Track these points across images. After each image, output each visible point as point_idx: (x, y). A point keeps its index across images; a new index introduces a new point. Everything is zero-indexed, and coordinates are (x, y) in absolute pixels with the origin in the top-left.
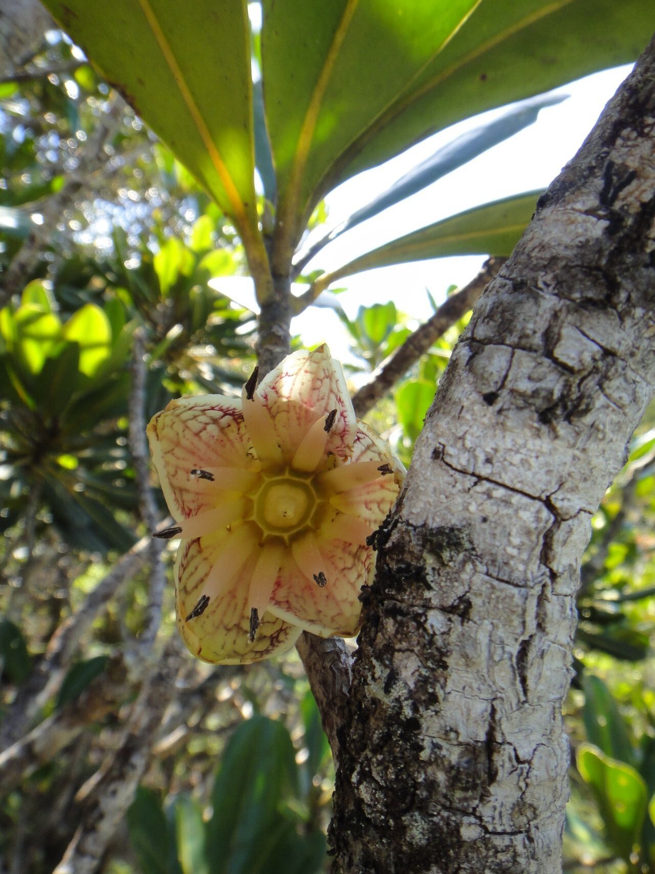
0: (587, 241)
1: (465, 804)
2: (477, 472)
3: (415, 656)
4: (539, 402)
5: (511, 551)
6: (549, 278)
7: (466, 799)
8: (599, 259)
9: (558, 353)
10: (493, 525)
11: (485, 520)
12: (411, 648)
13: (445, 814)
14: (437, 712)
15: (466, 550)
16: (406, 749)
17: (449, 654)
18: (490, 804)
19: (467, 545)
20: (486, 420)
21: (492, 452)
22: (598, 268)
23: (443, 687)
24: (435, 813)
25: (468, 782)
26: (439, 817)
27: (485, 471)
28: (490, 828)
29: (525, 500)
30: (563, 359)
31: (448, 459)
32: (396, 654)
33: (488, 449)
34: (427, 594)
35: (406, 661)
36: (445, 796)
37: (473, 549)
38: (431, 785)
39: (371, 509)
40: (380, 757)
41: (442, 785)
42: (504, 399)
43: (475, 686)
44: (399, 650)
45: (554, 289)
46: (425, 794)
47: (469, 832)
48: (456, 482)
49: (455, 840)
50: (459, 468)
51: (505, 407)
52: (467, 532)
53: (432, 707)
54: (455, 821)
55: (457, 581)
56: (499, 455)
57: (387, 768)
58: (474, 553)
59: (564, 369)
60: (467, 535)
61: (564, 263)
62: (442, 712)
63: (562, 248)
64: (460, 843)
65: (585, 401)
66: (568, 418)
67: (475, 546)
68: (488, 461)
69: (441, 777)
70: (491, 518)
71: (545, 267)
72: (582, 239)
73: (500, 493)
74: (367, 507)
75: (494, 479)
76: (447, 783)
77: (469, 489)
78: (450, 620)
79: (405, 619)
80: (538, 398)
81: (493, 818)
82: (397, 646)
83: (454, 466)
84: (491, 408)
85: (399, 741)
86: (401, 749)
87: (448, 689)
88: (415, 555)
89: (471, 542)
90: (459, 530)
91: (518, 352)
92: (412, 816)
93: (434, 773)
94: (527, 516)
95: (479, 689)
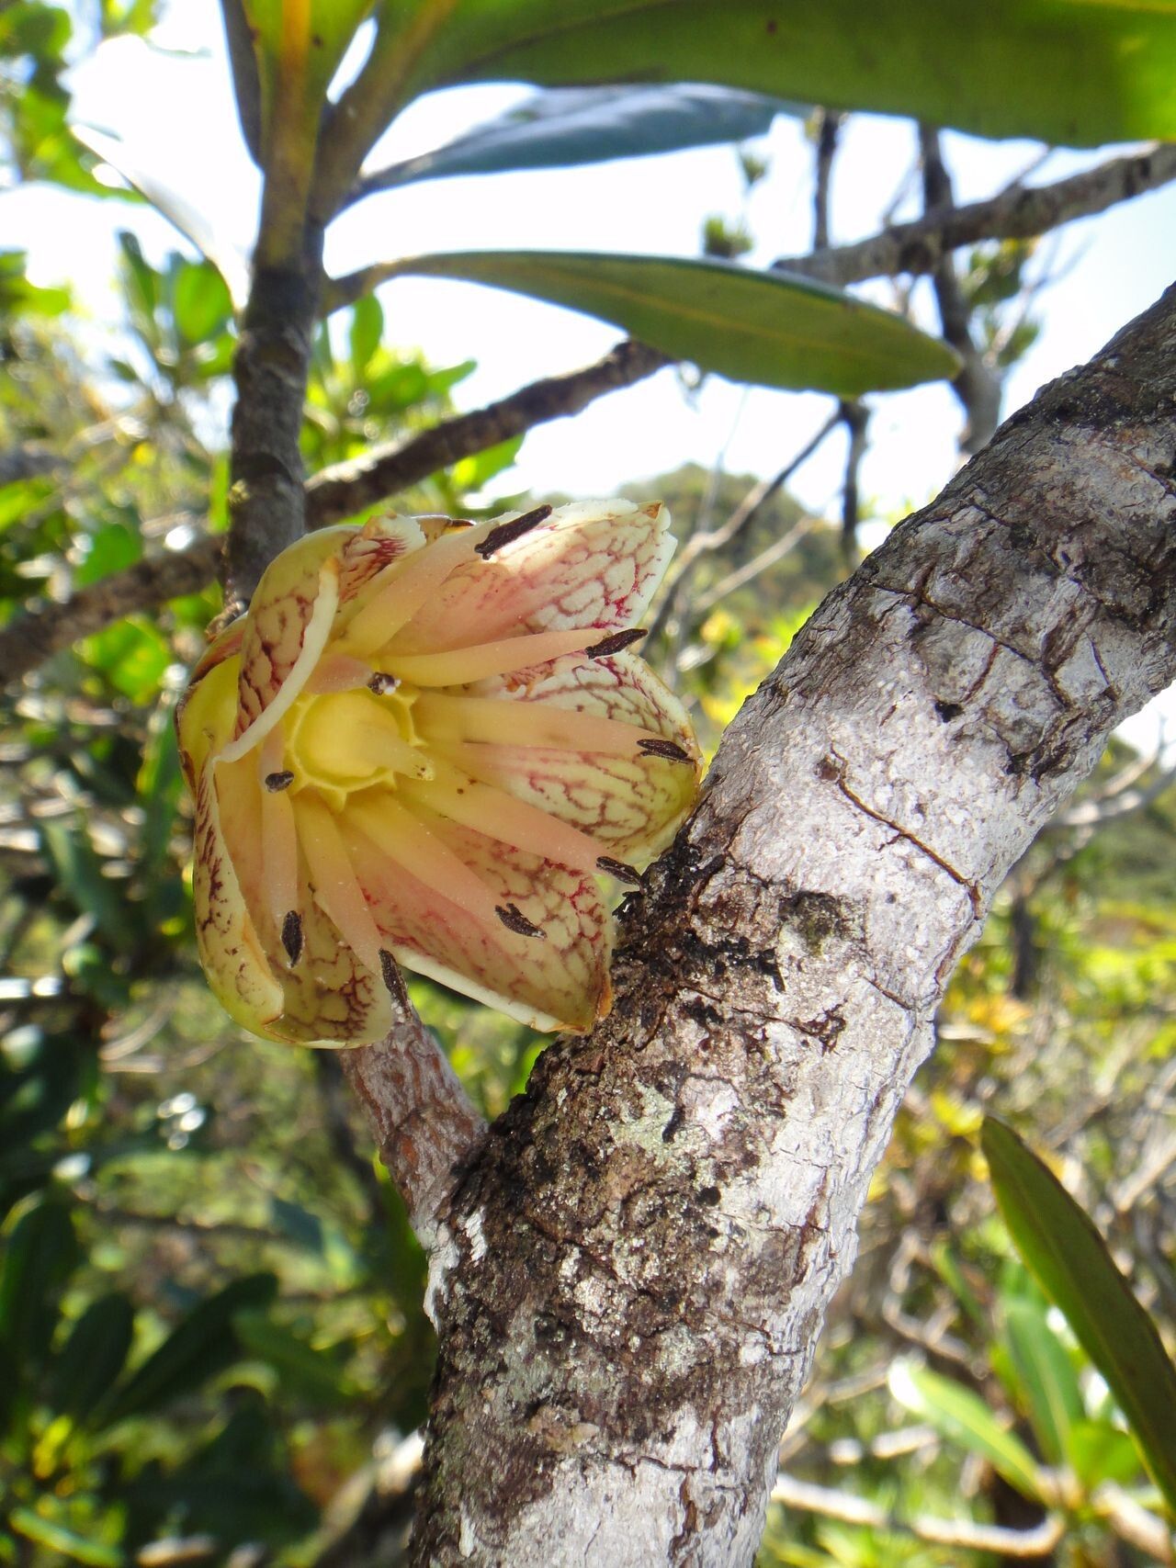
0: (1147, 518)
1: (754, 1315)
2: (900, 824)
3: (731, 1090)
4: (1016, 740)
5: (912, 953)
6: (1073, 549)
7: (757, 1308)
8: (1155, 553)
9: (1061, 673)
10: (901, 909)
11: (892, 899)
12: (726, 1077)
13: (723, 1330)
14: (750, 1180)
15: (853, 940)
16: (688, 1233)
17: (793, 1095)
18: (785, 1316)
19: (858, 934)
20: (930, 743)
21: (928, 796)
22: (1148, 567)
23: (769, 1143)
24: (708, 1329)
25: (768, 1284)
26: (713, 1334)
27: (913, 824)
28: (776, 1347)
29: (951, 881)
30: (1063, 685)
31: (851, 787)
32: (691, 1081)
33: (924, 790)
34: (774, 996)
35: (710, 1096)
36: (730, 1304)
37: (863, 940)
38: (716, 1286)
39: (542, 790)
40: (636, 1243)
41: (728, 1287)
42: (968, 719)
43: (813, 1145)
44: (699, 1077)
45: (1076, 569)
46: (703, 1300)
47: (751, 1354)
48: (861, 829)
49: (727, 1365)
50: (871, 807)
51: (966, 732)
52: (861, 912)
53: (744, 1173)
54: (735, 1340)
55: (828, 985)
56: (936, 802)
57: (645, 1260)
58: (863, 946)
59: (1062, 702)
60: (860, 917)
61: (1103, 536)
62: (758, 1181)
63: (1104, 511)
64: (735, 1370)
65: (1068, 756)
66: (1037, 775)
67: (867, 936)
68: (920, 809)
69: (732, 1277)
70: (901, 899)
71: (1072, 530)
72: (1141, 511)
73: (922, 863)
74: (532, 785)
75: (921, 840)
76: (737, 1285)
77: (883, 846)
78: (805, 1043)
79: (721, 1028)
80: (1018, 734)
81: (784, 1333)
82: (696, 1069)
83: (862, 801)
84: (944, 726)
85: (679, 1219)
86: (680, 1231)
87: (775, 1147)
88: (763, 930)
89: (863, 929)
90: (849, 906)
91: (1005, 653)
92: (676, 1334)
93: (723, 1271)
94: (946, 905)
95: (817, 1151)
